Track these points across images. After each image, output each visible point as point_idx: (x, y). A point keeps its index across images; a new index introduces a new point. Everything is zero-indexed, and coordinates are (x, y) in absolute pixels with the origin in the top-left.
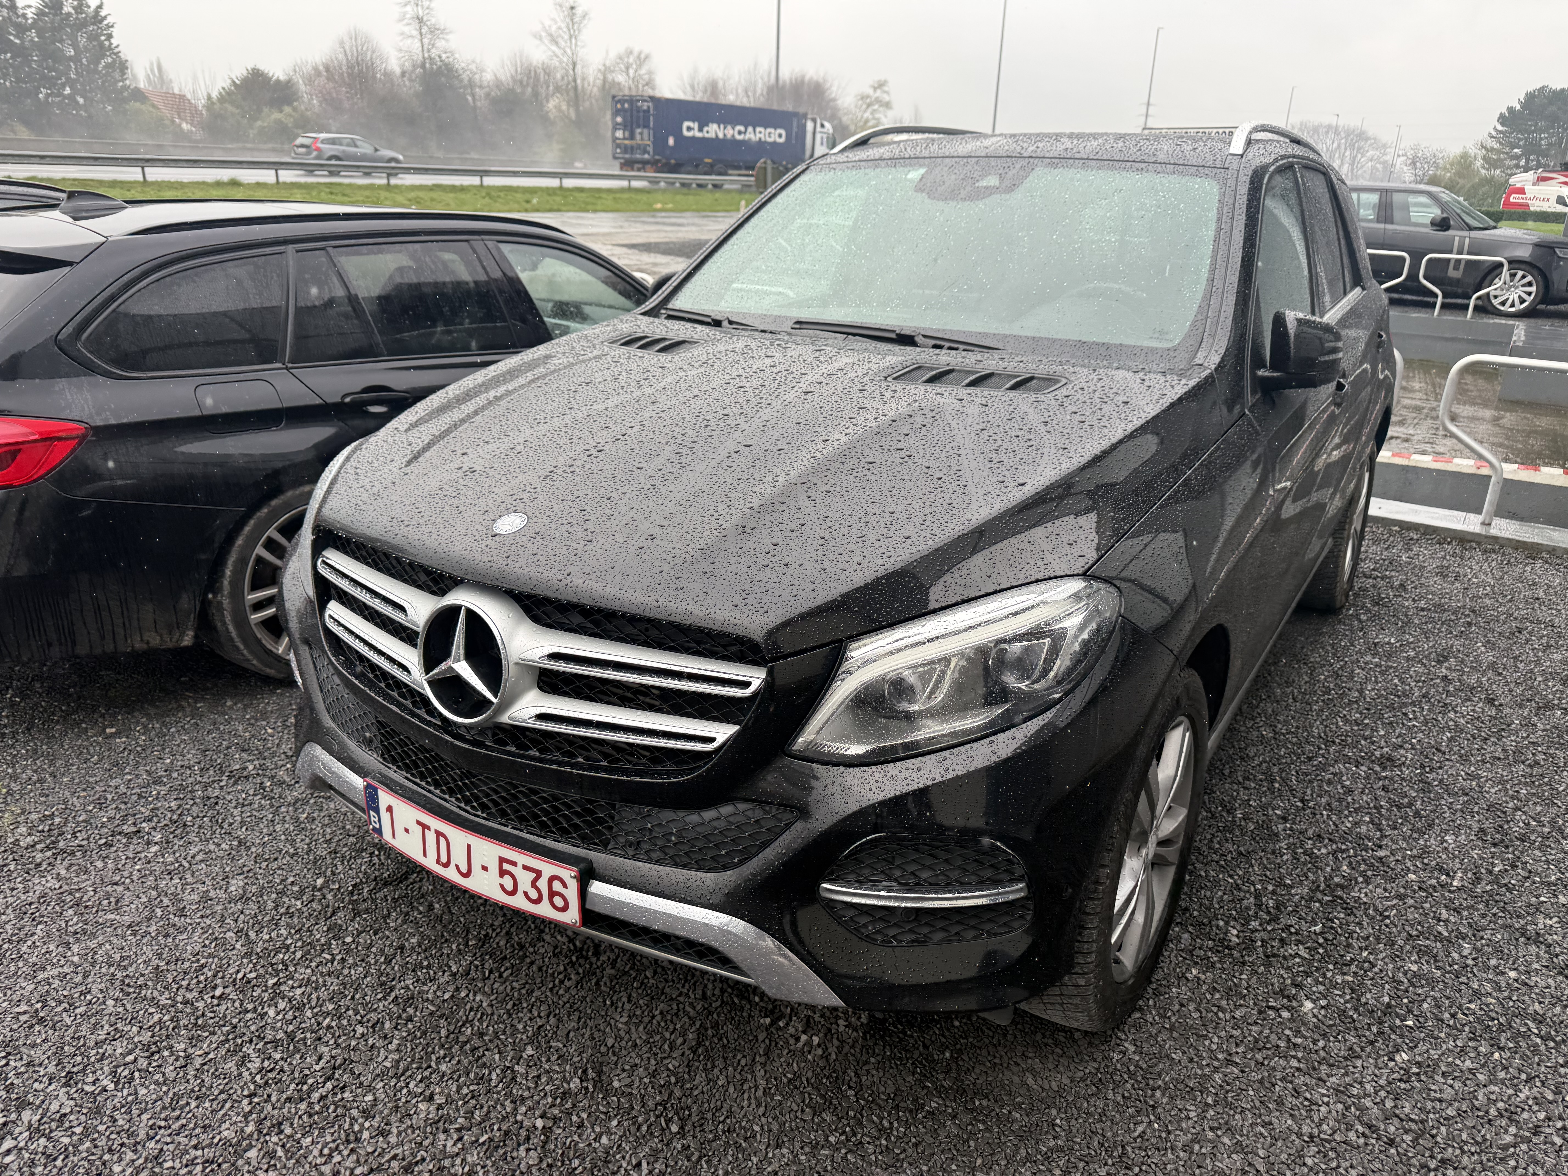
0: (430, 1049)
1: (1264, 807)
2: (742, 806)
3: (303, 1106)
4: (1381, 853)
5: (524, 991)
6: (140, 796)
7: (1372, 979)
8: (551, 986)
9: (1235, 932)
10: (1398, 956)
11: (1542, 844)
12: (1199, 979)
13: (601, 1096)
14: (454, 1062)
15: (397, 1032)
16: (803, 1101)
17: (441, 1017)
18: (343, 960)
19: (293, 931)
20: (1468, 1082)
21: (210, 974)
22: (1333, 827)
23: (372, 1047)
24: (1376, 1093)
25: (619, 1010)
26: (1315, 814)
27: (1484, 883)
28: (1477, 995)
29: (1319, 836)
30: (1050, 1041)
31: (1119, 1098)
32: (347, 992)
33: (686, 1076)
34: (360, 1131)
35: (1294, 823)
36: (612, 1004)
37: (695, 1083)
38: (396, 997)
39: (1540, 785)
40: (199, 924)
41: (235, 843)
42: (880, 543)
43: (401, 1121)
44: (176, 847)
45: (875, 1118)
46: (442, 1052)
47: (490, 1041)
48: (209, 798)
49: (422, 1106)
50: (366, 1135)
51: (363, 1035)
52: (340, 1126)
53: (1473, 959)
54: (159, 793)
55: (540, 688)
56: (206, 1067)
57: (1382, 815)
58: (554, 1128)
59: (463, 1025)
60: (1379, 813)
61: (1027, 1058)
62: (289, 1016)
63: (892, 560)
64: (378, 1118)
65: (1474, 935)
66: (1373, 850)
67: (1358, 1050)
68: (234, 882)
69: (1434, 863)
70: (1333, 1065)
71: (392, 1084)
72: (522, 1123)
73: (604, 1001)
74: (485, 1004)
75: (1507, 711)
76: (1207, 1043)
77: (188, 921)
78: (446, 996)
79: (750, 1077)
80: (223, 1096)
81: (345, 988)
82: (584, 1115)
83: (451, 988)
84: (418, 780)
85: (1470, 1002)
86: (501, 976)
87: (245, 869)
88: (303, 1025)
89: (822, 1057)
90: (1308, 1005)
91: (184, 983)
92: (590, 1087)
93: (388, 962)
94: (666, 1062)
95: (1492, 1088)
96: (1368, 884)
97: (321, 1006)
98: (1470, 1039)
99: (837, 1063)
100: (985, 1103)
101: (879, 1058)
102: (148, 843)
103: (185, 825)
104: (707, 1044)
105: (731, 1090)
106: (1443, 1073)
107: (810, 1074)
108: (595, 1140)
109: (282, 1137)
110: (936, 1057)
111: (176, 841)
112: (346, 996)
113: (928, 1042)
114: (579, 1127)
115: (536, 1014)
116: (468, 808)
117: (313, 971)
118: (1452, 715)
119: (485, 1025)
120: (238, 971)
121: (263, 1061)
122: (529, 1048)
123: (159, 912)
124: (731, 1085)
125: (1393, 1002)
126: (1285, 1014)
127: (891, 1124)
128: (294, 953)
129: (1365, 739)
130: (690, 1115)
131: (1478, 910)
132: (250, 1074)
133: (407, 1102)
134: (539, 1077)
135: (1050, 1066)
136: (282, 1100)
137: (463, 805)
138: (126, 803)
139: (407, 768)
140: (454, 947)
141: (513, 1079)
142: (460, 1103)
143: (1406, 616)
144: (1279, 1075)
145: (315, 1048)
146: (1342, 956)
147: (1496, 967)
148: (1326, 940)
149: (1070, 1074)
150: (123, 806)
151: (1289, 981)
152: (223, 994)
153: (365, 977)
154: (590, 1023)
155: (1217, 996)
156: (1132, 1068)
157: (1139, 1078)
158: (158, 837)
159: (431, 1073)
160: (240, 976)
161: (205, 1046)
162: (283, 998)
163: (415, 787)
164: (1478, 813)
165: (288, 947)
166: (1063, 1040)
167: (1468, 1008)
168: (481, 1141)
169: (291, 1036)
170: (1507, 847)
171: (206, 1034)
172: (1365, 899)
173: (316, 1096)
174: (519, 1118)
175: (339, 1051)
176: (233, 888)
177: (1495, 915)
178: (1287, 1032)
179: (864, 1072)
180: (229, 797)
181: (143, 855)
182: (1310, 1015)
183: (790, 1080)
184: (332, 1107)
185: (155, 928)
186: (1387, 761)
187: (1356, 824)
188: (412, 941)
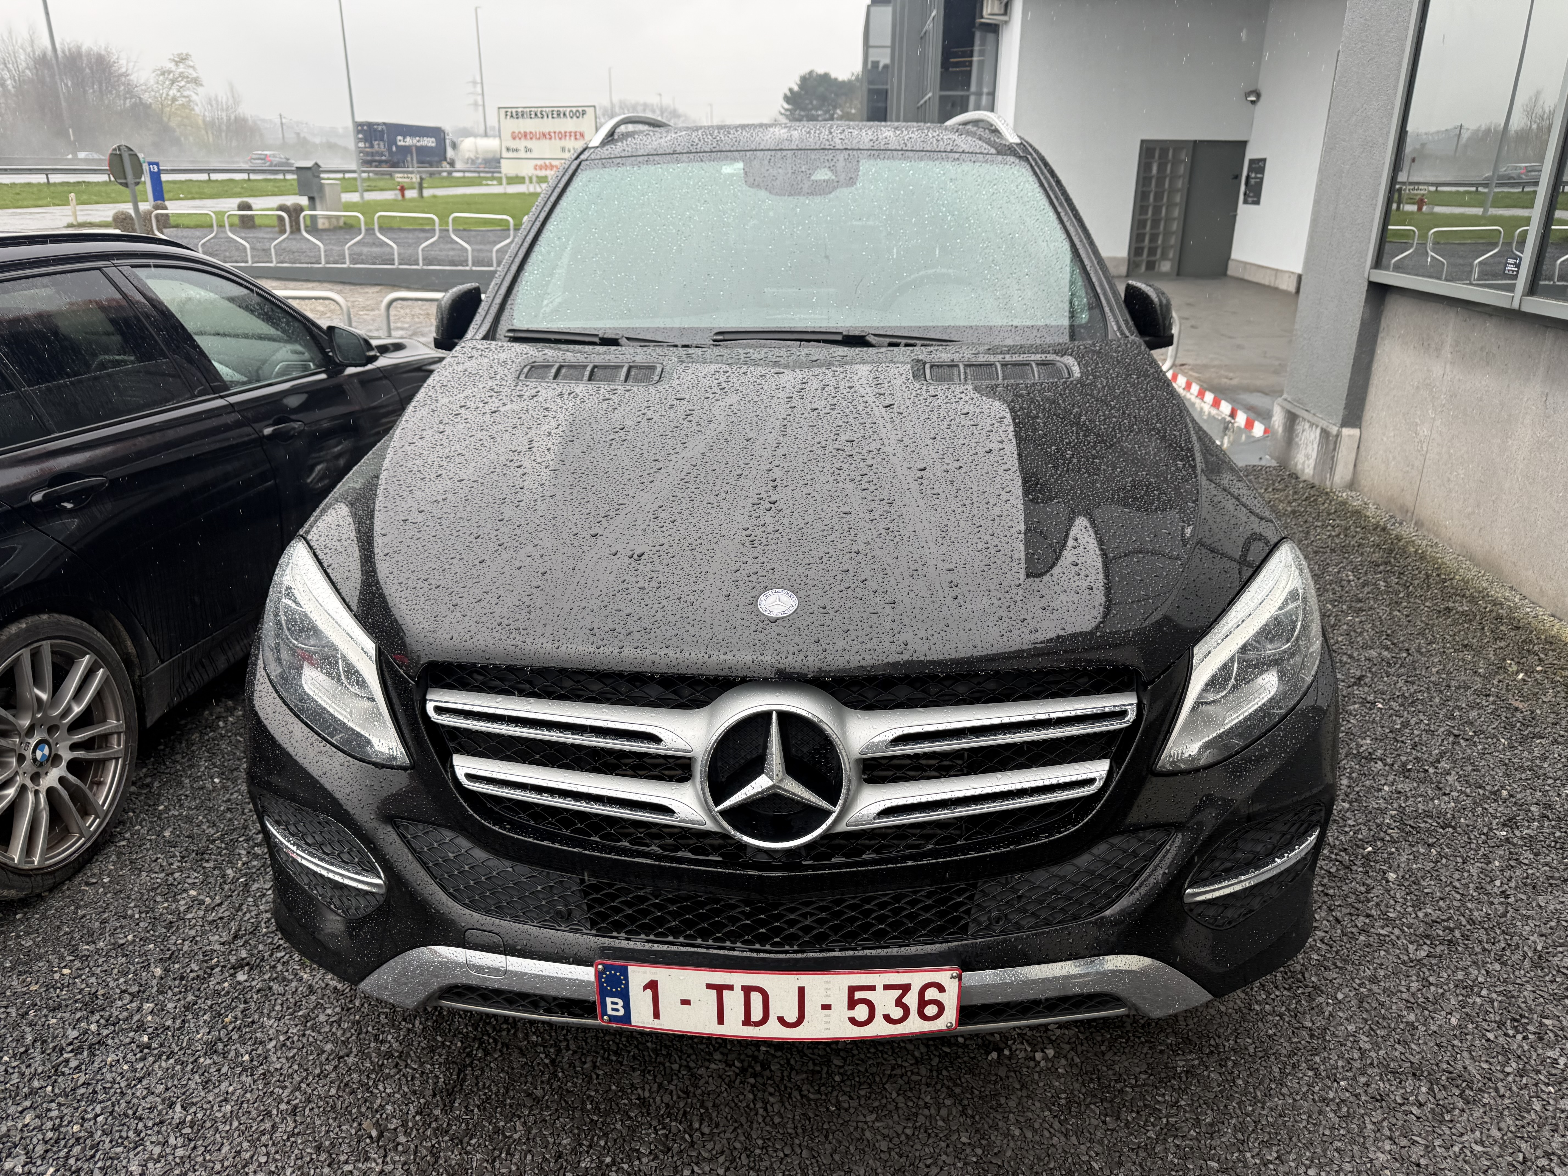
2: (1116, 841)
8: (760, 1119)
16: (1096, 1113)
73: (828, 1109)
84: (671, 939)
86: (703, 1134)
89: (1069, 1065)
116: (768, 947)
137: (757, 946)
139: (646, 929)
140: (618, 1126)
158: (49, 1172)
163: (674, 948)
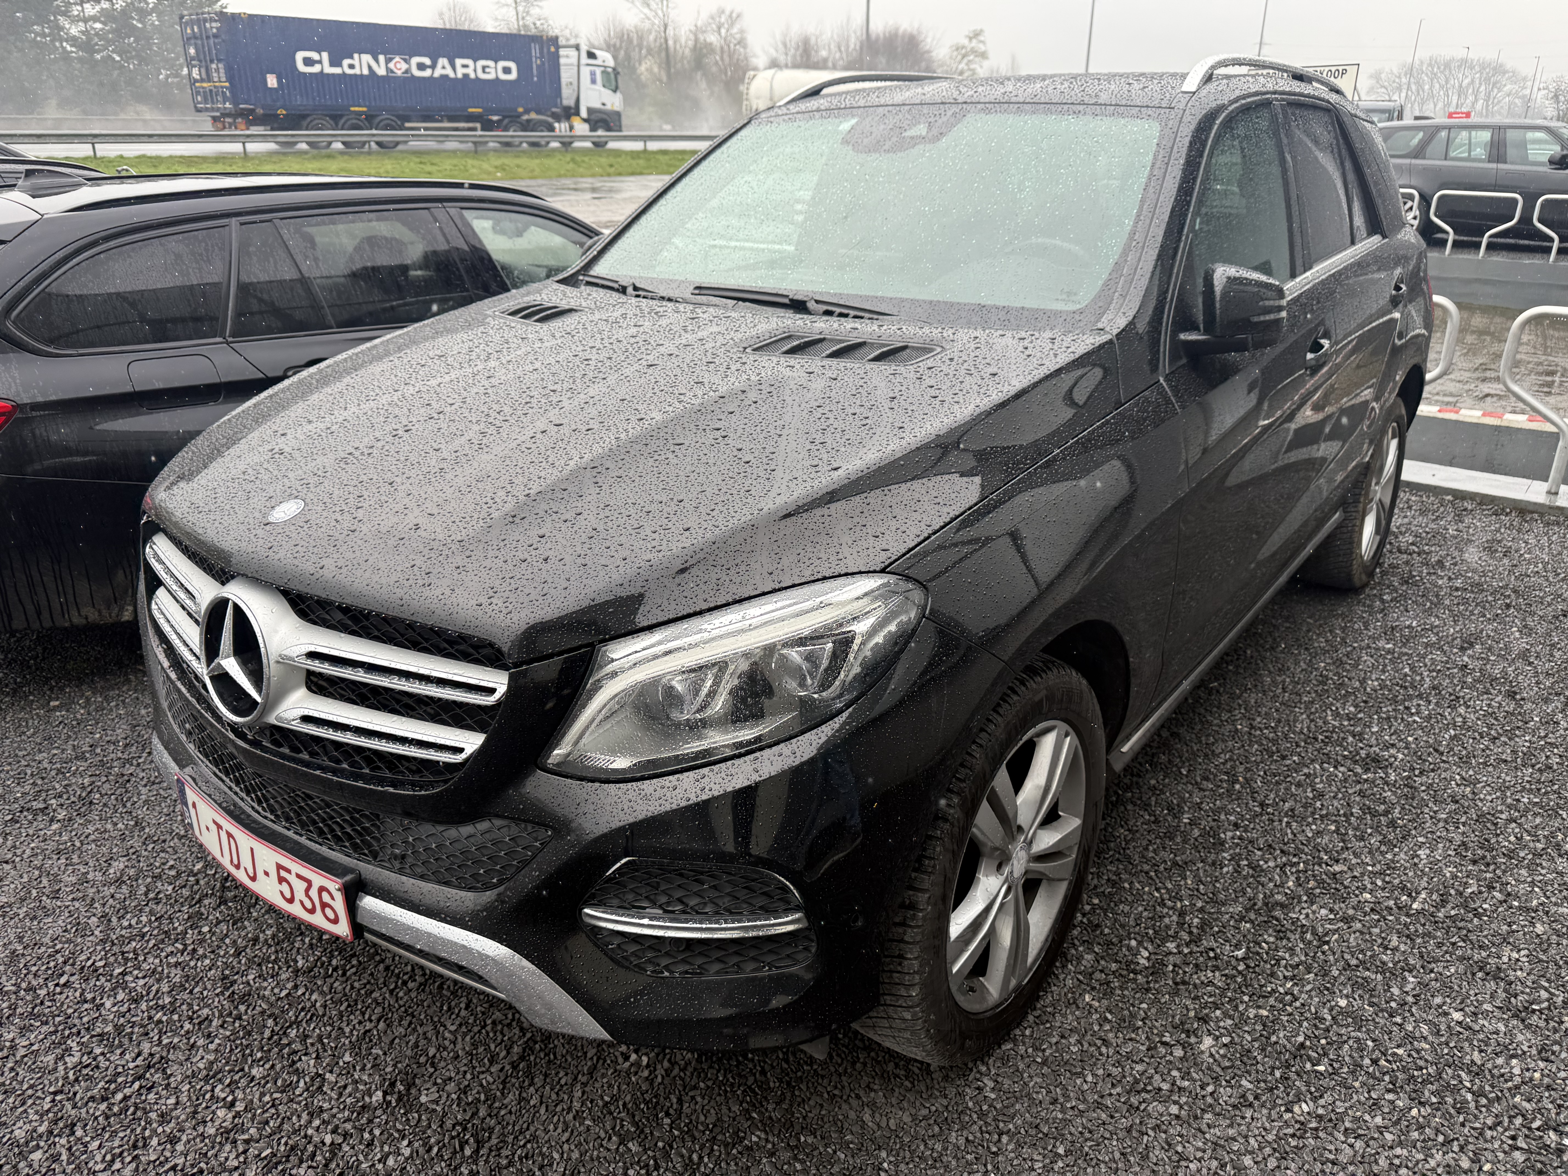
0: (248, 1051)
1: (1217, 811)
2: (498, 822)
3: (103, 1106)
4: (1337, 868)
5: (363, 992)
6: (59, 771)
7: (1290, 1015)
8: (392, 987)
9: (1146, 954)
10: (1328, 989)
11: (1532, 862)
12: (1091, 1006)
13: (402, 1111)
14: (267, 1066)
15: (221, 1031)
16: (613, 1129)
17: (270, 1016)
18: (194, 950)
19: (153, 918)
20: (1371, 1143)
21: (61, 960)
22: (1290, 836)
23: (193, 1046)
24: (1261, 1149)
25: (453, 1016)
26: (1273, 821)
27: (1449, 906)
28: (1410, 1038)
29: (1270, 846)
30: (903, 1072)
31: (962, 1141)
32: (187, 985)
33: (498, 1094)
34: (151, 1137)
35: (1246, 831)
36: (449, 1008)
37: (505, 1102)
38: (233, 993)
39: (1546, 793)
40: (67, 907)
41: (132, 823)
42: (656, 536)
43: (194, 1129)
44: (76, 826)
45: (684, 1151)
46: (259, 1055)
47: (312, 1045)
48: (123, 775)
49: (221, 1113)
50: (154, 1142)
51: (188, 1032)
52: (132, 1131)
53: (1414, 996)
54: (77, 769)
55: (309, 688)
56: (26, 1059)
57: (1350, 824)
58: (344, 1145)
59: (290, 1026)
60: (1348, 821)
61: (872, 1090)
62: (124, 1009)
63: (662, 554)
64: (172, 1125)
65: (1423, 967)
66: (1327, 865)
67: (1251, 1098)
68: (116, 864)
69: (1397, 881)
70: (1219, 1114)
71: (198, 1087)
72: (311, 1137)
73: (442, 1006)
74: (318, 1004)
75: (1529, 706)
76: (1078, 1082)
77: (59, 903)
78: (283, 994)
79: (566, 1097)
80: (30, 1092)
81: (187, 981)
82: (377, 1132)
83: (290, 985)
84: (223, 776)
85: (1399, 1046)
86: (344, 974)
87: (131, 851)
88: (134, 1019)
89: (647, 1078)
90: (1208, 1041)
91: (34, 969)
92: (393, 1101)
93: (237, 954)
94: (481, 1076)
95: (1398, 1151)
96: (1312, 903)
97: (159, 998)
98: (1389, 1091)
99: (662, 1087)
100: (810, 1140)
101: (710, 1083)
102: (52, 821)
103: (91, 803)
104: (532, 1058)
105: (543, 1111)
106: (1346, 1129)
107: (628, 1098)
108: (380, 1161)
109: (72, 1139)
110: (772, 1085)
111: (78, 819)
112: (186, 989)
113: (767, 1067)
114: (368, 1145)
115: (367, 1017)
116: (259, 808)
117: (161, 961)
118: (1462, 710)
119: (312, 1026)
120: (89, 959)
121: (83, 1055)
122: (347, 1054)
123: (34, 893)
124: (544, 1106)
125: (1308, 1043)
126: (1179, 1052)
127: (701, 1158)
128: (148, 941)
129: (1354, 736)
130: (490, 1137)
131: (1435, 938)
132: (66, 1069)
133: (207, 1107)
134: (345, 1087)
135: (894, 1101)
136: (86, 1099)
137: (254, 805)
138: (43, 778)
139: (217, 763)
140: (307, 940)
141: (320, 1088)
142: (259, 1111)
143: (1437, 596)
144: (1152, 1122)
145: (139, 1044)
146: (1262, 986)
147: (1440, 1006)
148: (1248, 967)
149: (913, 1111)
150: (39, 782)
151: (1192, 1014)
152: (68, 981)
153: (210, 969)
154: (420, 1030)
155: (1107, 1027)
156: (985, 1107)
157: (989, 1120)
158: (62, 814)
159: (241, 1078)
160: (90, 963)
161: (33, 1036)
162: (124, 990)
163: (219, 784)
164: (1464, 824)
165: (143, 936)
166: (917, 1071)
167: (1395, 1054)
168: (263, 1155)
169: (119, 1029)
170: (1488, 865)
171: (39, 1023)
172: (1304, 922)
173: (119, 1096)
174: (310, 1132)
175: (159, 1049)
176: (112, 871)
177: (1454, 944)
178: (1175, 1073)
179: (688, 1098)
180: (142, 775)
181: (42, 833)
182: (1207, 1054)
183: (606, 1104)
184: (132, 1109)
185: (25, 909)
186: (1374, 762)
187: (1319, 833)
188: (267, 932)
